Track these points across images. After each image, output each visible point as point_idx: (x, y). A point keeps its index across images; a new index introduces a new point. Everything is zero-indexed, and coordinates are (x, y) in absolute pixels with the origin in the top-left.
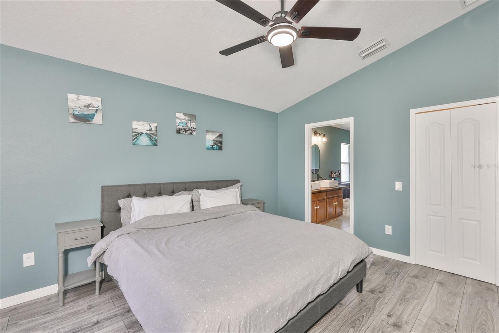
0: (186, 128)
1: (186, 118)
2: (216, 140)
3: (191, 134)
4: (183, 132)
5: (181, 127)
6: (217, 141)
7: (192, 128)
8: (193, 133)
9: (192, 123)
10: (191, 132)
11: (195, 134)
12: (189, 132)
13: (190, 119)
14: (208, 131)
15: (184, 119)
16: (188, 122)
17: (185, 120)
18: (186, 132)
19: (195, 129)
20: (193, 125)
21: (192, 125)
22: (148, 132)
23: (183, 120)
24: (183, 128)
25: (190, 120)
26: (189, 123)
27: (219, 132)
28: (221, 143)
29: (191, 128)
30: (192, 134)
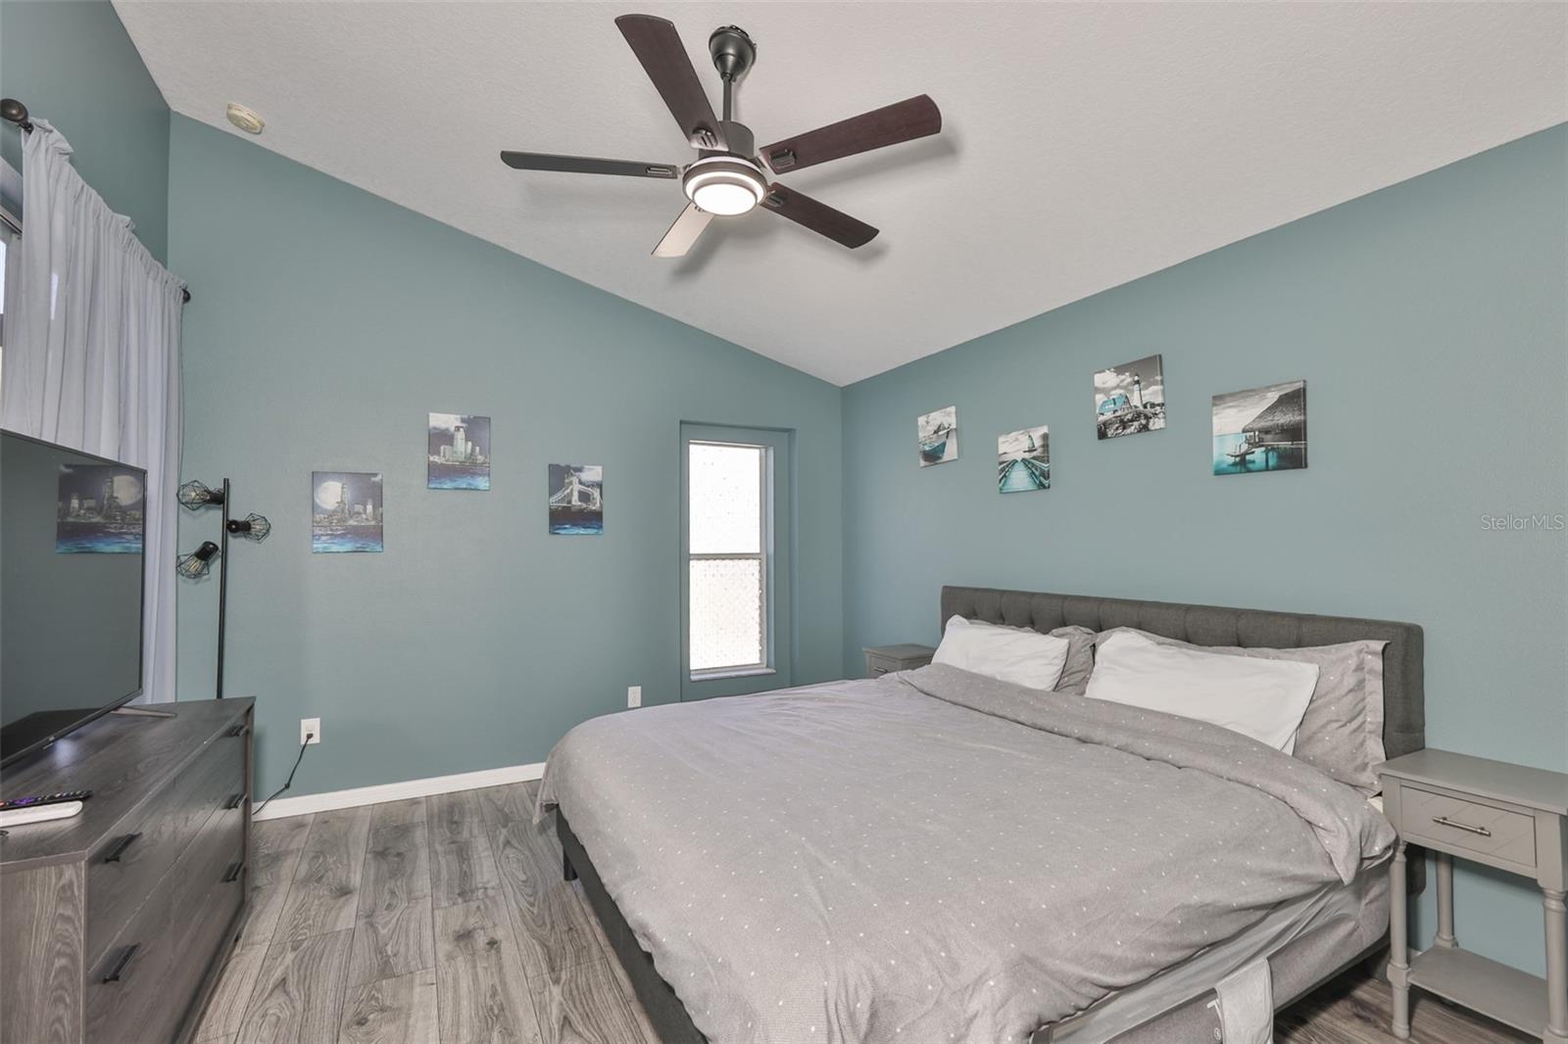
0: (1127, 415)
1: (1122, 381)
2: (1263, 424)
3: (1145, 428)
4: (1117, 429)
5: (1108, 416)
6: (1267, 431)
7: (1145, 406)
8: (1151, 426)
9: (1146, 388)
10: (1144, 422)
11: (1162, 426)
12: (1136, 424)
13: (1136, 378)
14: (1218, 399)
15: (1118, 387)
16: (1133, 391)
17: (1122, 388)
18: (1124, 428)
19: (1162, 405)
20: (1153, 393)
21: (1145, 395)
22: (1027, 456)
23: (1113, 392)
24: (1117, 417)
25: (1138, 382)
26: (1136, 394)
27: (1276, 386)
28: (1297, 432)
29: (1141, 408)
30: (1148, 430)
